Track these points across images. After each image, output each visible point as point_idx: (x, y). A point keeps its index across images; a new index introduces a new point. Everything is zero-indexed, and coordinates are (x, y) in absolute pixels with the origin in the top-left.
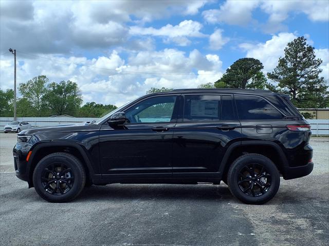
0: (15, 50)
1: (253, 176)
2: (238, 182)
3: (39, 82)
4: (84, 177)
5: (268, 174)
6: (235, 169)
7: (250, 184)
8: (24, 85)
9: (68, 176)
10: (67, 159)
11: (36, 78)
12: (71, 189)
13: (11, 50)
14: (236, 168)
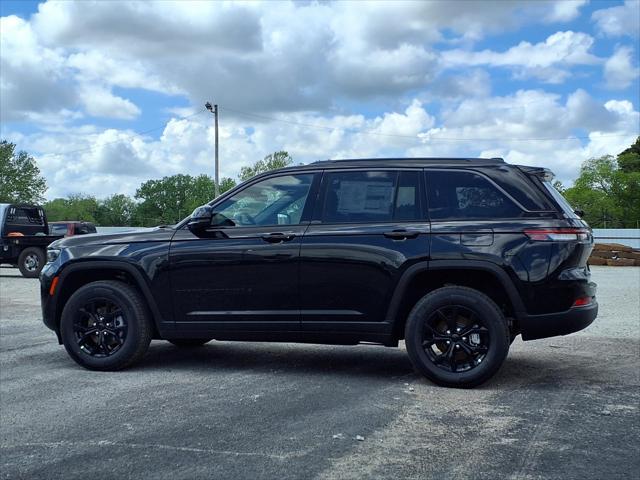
0: (216, 106)
1: (454, 331)
2: (422, 342)
3: (275, 163)
4: (144, 326)
5: (483, 328)
6: (416, 316)
7: (448, 346)
8: (250, 170)
9: (118, 323)
10: (115, 292)
11: (270, 156)
12: (123, 347)
13: (209, 106)
14: (419, 315)
